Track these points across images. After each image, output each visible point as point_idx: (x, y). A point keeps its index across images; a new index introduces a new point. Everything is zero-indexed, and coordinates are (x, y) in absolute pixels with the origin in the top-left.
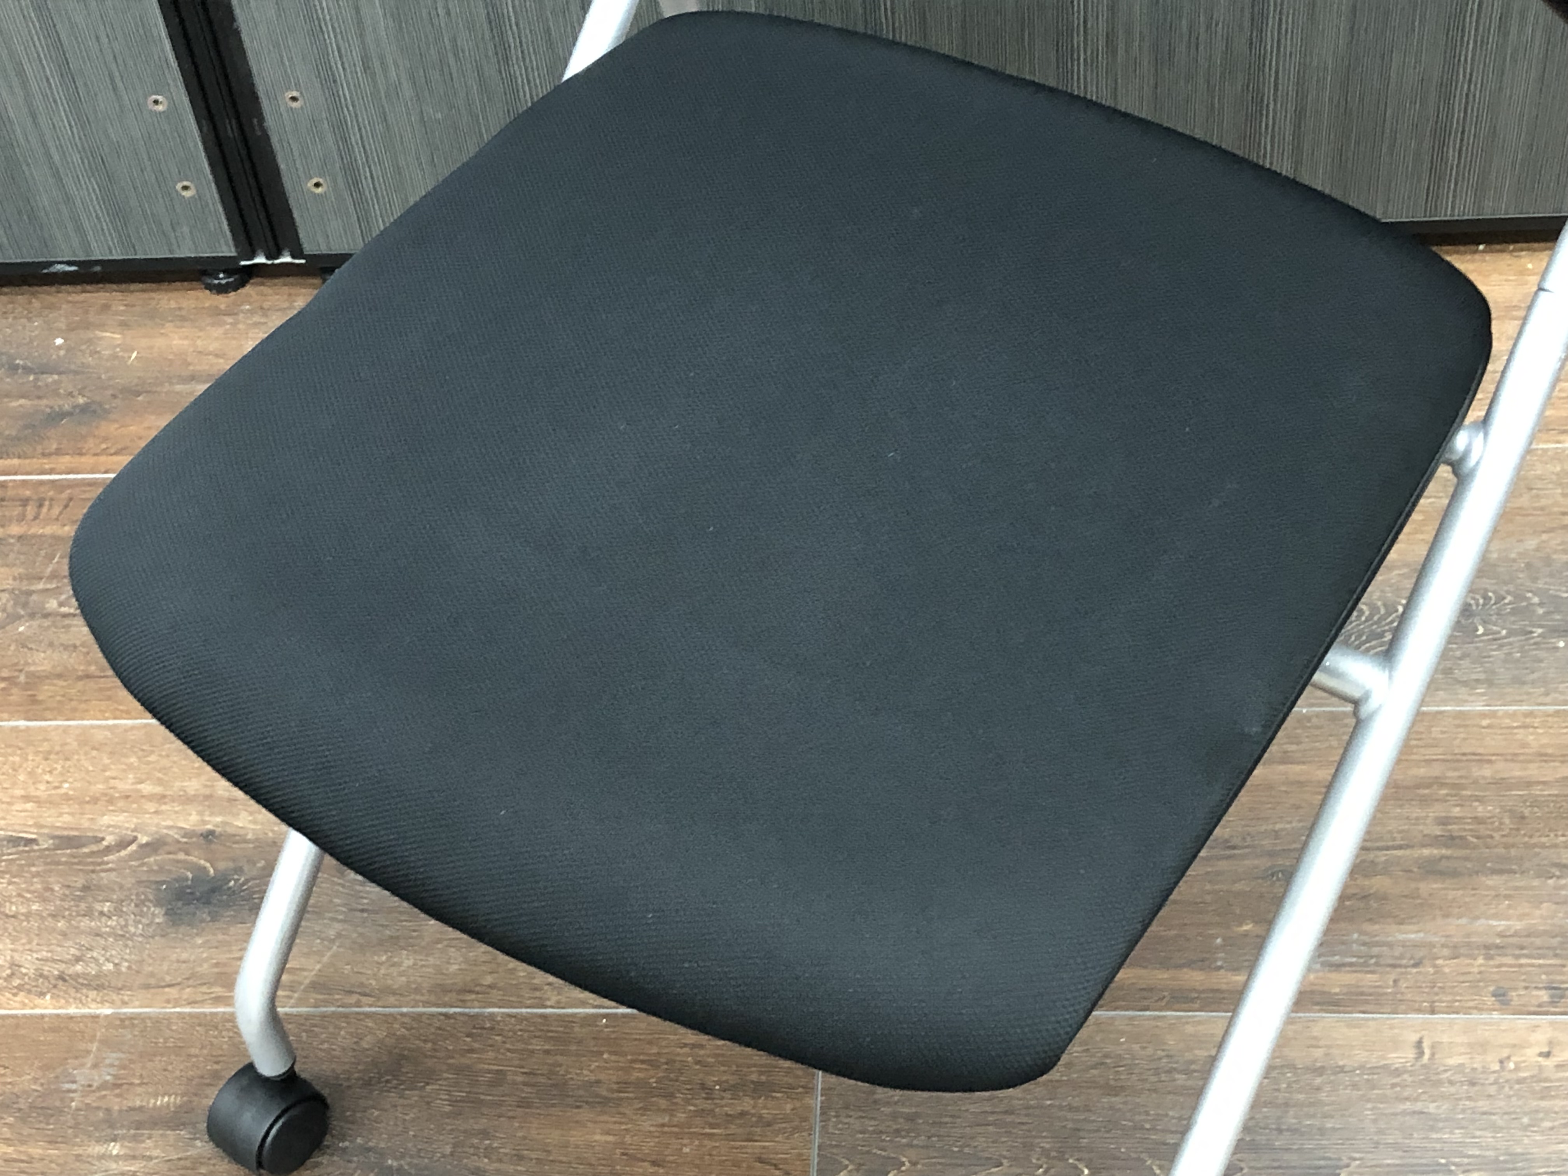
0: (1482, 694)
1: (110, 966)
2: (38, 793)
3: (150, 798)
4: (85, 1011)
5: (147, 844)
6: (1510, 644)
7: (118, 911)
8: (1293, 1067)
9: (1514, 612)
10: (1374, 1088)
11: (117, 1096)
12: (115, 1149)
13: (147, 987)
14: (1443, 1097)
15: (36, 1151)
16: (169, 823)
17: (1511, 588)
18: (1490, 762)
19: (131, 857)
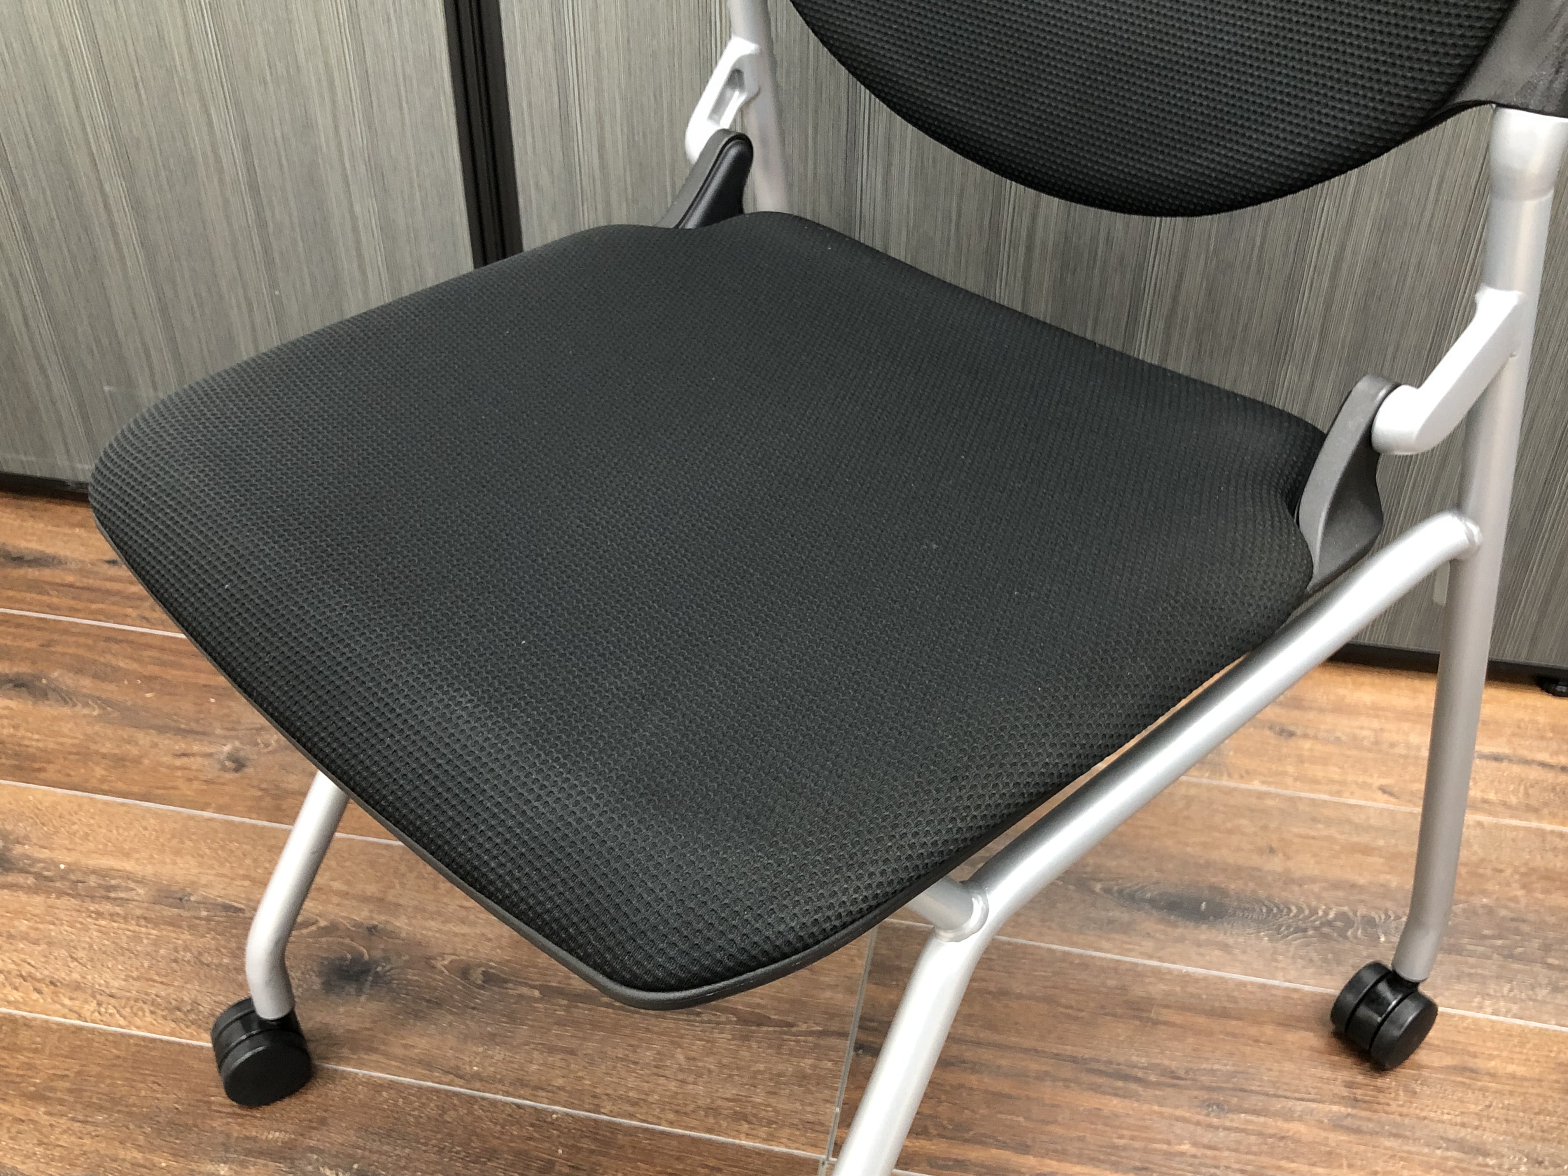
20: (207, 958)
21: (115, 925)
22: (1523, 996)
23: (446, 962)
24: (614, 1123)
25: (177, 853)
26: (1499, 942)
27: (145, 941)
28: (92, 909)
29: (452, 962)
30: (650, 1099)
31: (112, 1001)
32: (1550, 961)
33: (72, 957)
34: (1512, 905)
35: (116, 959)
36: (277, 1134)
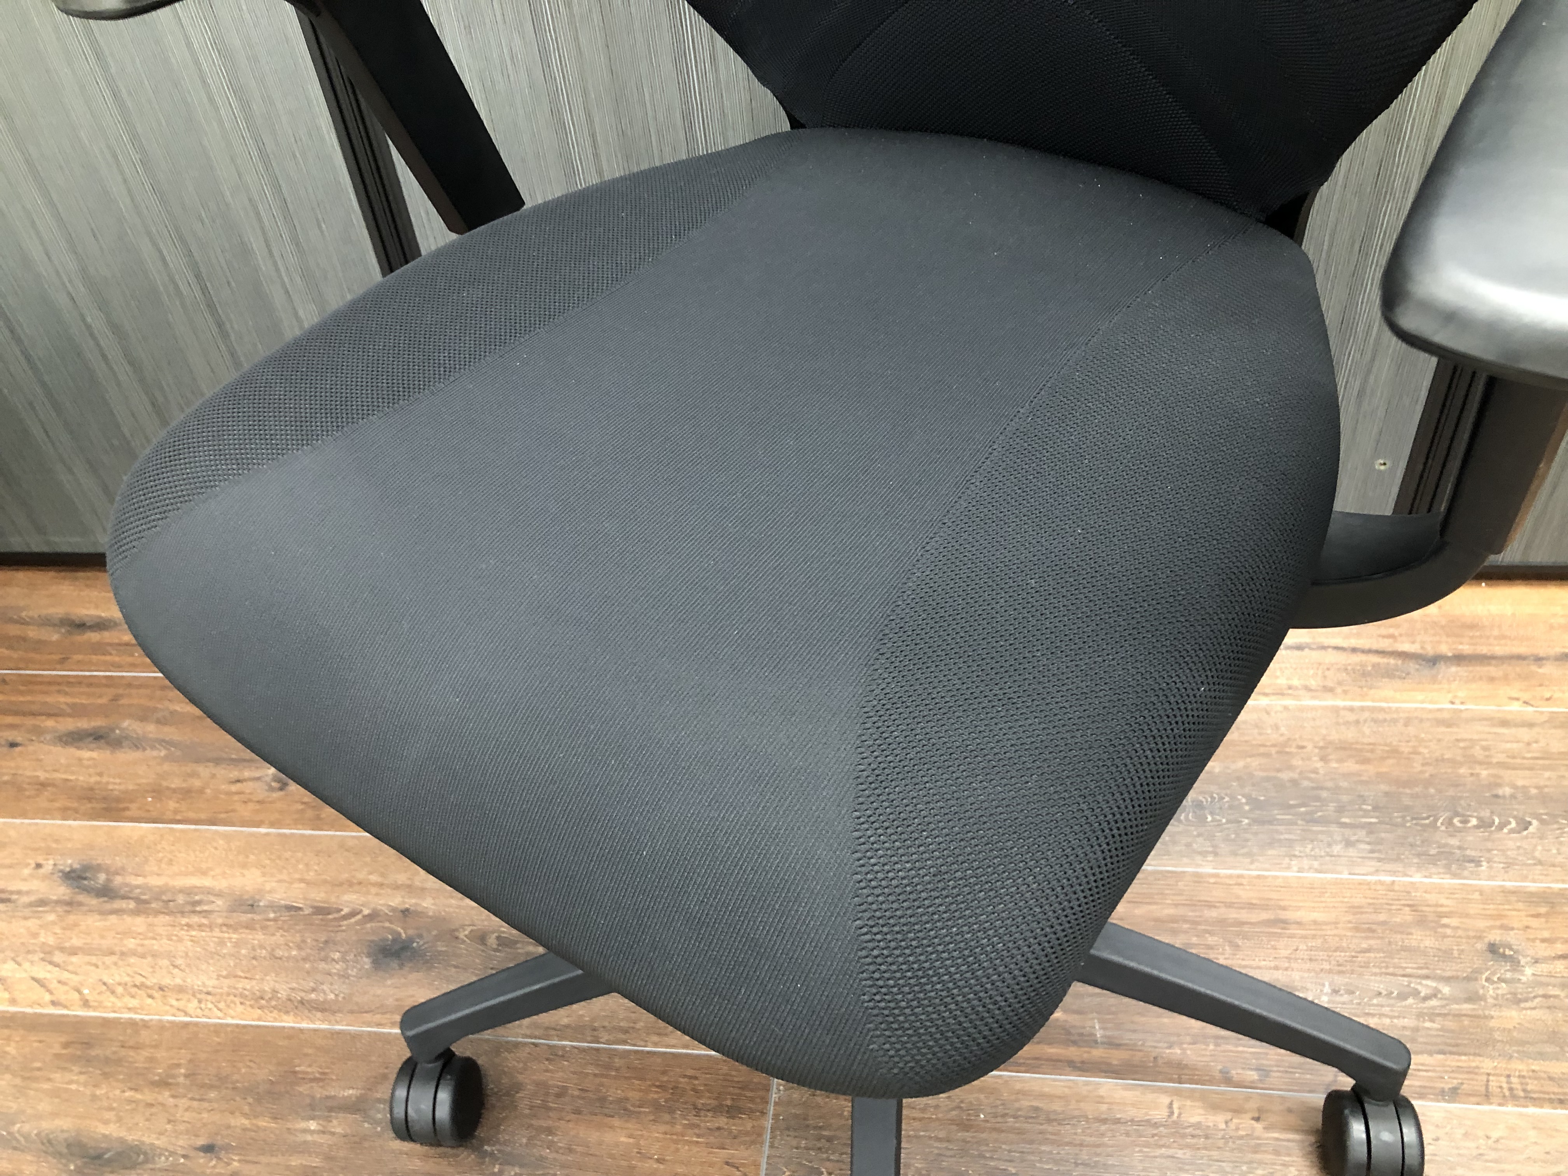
0: (1211, 861)
1: (332, 996)
3: (375, 884)
4: (312, 1026)
5: (369, 915)
6: (1228, 829)
7: (344, 960)
8: (1086, 1118)
10: (1141, 1136)
11: (322, 1087)
12: (313, 1125)
13: (352, 1012)
14: (1188, 1146)
15: (262, 1123)
20: (279, 953)
21: (203, 934)
22: (1323, 854)
23: (467, 933)
24: (610, 1049)
25: (244, 866)
26: (1303, 809)
27: (229, 944)
28: (183, 922)
29: (472, 931)
30: (638, 1026)
31: (209, 997)
32: (1344, 820)
33: (173, 966)
34: (1313, 776)
35: (209, 964)
36: (351, 1092)
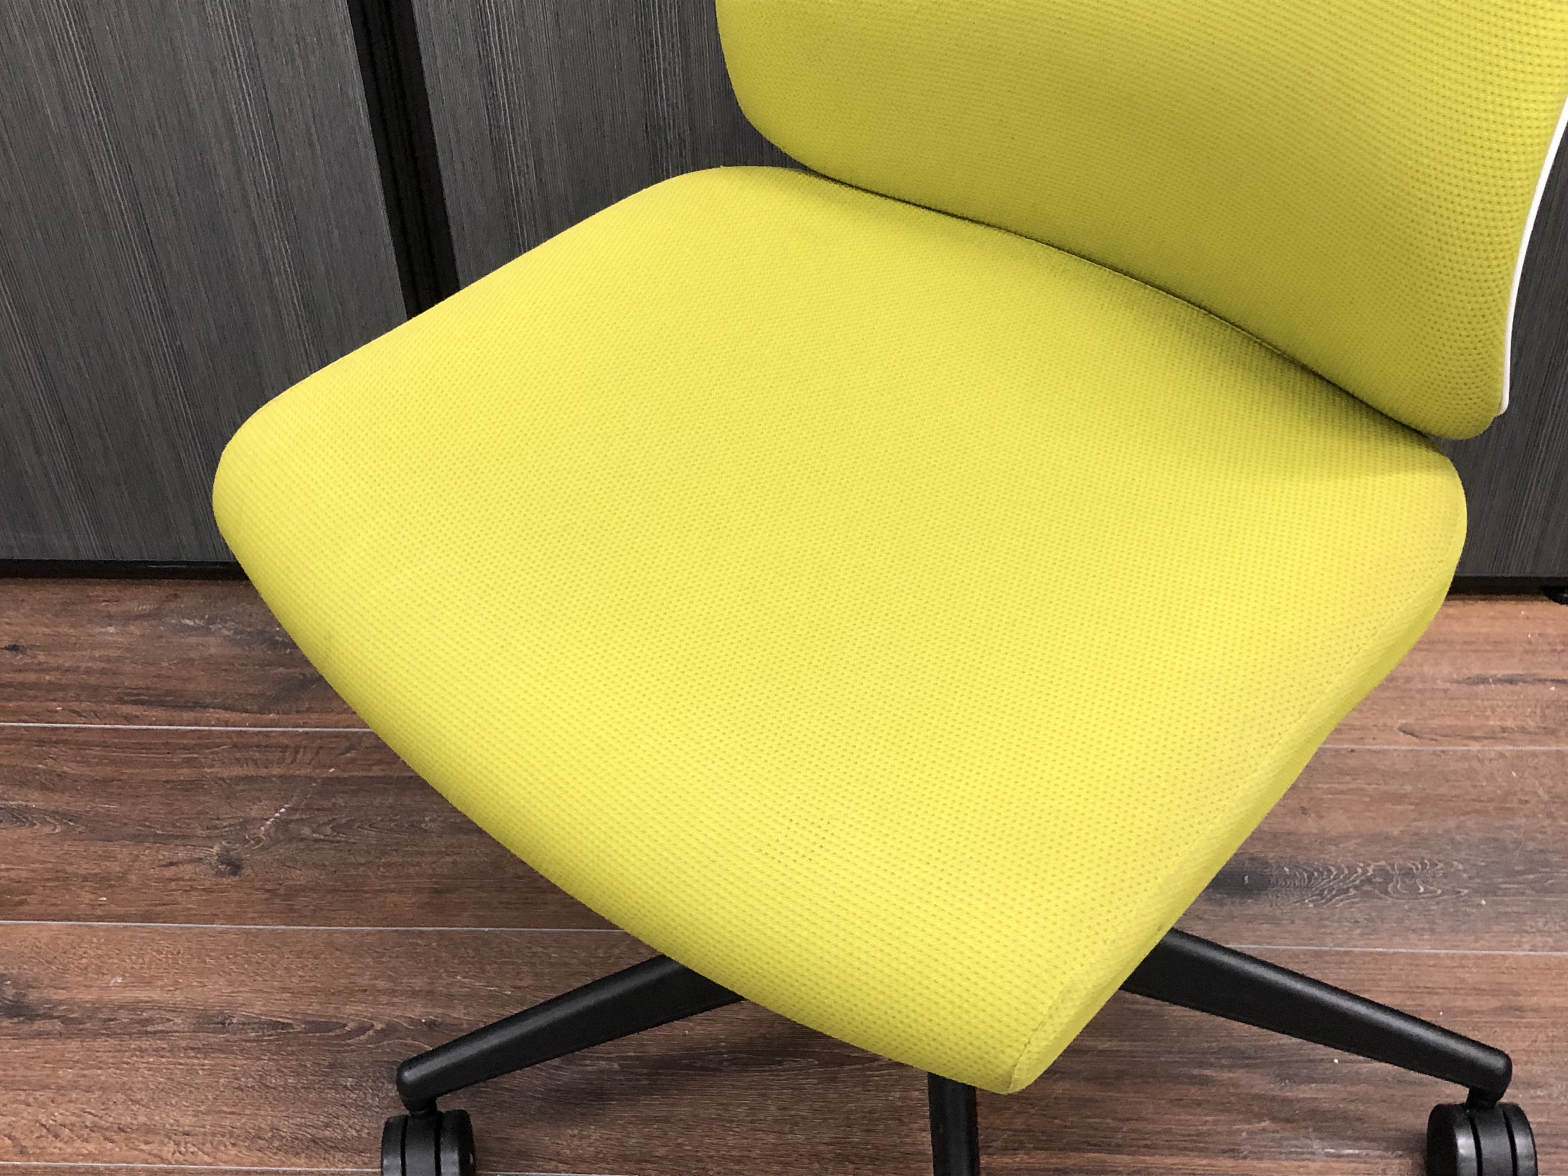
2: (293, 985)
9: (1445, 876)
16: (398, 1013)
17: (1441, 857)
18: (1437, 994)
19: (368, 1041)
